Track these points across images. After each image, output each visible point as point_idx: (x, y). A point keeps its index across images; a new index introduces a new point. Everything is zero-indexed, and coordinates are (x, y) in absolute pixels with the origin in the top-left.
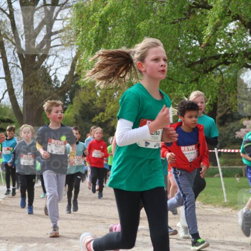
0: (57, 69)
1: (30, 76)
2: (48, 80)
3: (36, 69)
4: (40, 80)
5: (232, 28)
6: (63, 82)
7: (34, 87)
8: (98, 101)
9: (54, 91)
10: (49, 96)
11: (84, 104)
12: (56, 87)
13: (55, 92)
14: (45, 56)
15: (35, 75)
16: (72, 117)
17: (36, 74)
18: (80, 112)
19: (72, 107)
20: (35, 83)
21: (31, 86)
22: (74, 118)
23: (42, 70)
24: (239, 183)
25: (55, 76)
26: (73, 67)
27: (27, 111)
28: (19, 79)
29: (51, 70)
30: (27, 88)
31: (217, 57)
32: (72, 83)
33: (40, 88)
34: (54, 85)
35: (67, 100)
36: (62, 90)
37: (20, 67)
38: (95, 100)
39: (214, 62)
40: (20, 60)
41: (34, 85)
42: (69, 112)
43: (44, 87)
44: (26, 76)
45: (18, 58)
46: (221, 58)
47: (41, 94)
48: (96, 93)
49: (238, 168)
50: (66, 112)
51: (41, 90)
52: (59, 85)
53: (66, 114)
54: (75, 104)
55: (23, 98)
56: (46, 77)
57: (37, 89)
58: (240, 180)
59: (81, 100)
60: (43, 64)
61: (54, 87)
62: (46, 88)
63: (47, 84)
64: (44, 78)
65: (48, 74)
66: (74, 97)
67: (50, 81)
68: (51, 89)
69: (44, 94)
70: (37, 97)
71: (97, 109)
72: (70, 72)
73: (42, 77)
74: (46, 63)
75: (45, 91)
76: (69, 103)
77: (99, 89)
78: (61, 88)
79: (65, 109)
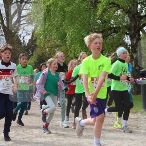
0: (24, 37)
1: (10, 40)
2: (19, 43)
3: (13, 36)
4: (15, 43)
5: (118, 13)
6: (28, 44)
8: (47, 53)
10: (20, 51)
11: (39, 55)
12: (24, 46)
13: (23, 49)
16: (33, 63)
17: (13, 39)
18: (37, 59)
19: (33, 57)
22: (34, 63)
23: (16, 37)
25: (24, 40)
26: (33, 36)
28: (4, 42)
29: (21, 37)
31: (110, 29)
32: (33, 44)
33: (15, 47)
34: (23, 45)
35: (30, 53)
36: (27, 48)
37: (4, 36)
38: (45, 53)
39: (109, 32)
40: (4, 32)
42: (31, 59)
44: (7, 41)
45: (3, 31)
47: (16, 50)
48: (46, 50)
50: (30, 60)
52: (26, 45)
53: (30, 61)
54: (34, 55)
59: (37, 53)
60: (17, 34)
62: (18, 47)
63: (19, 45)
65: (19, 39)
66: (34, 52)
67: (20, 43)
68: (21, 47)
69: (18, 50)
70: (13, 52)
71: (46, 58)
72: (31, 38)
73: (16, 41)
74: (18, 33)
75: (18, 49)
76: (31, 55)
77: (48, 47)
78: (27, 47)
79: (29, 58)
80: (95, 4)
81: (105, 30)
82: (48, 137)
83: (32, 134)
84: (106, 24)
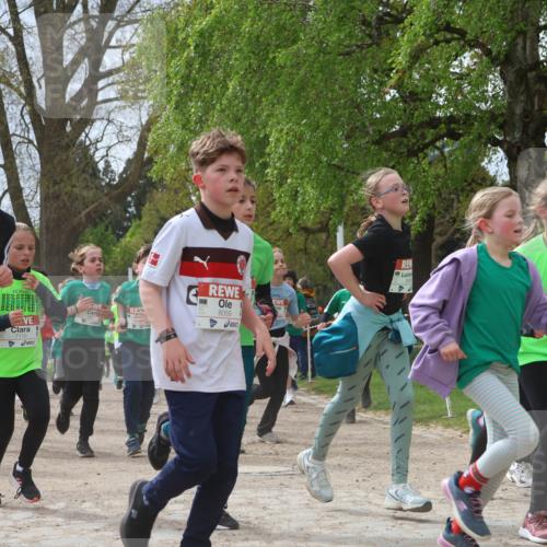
0: (109, 148)
1: (55, 161)
2: (90, 171)
3: (68, 147)
4: (76, 169)
5: (465, 64)
6: (121, 175)
7: (62, 184)
9: (103, 191)
10: (93, 203)
11: (162, 219)
12: (108, 184)
13: (106, 195)
14: (87, 122)
15: (66, 160)
17: (68, 156)
19: (139, 226)
20: (65, 177)
21: (56, 183)
23: (79, 151)
25: (107, 162)
26: (142, 144)
27: (47, 232)
28: (32, 167)
29: (97, 149)
30: (48, 187)
31: (434, 123)
32: (140, 178)
33: (74, 186)
34: (103, 180)
35: (130, 210)
36: (120, 190)
37: (35, 143)
39: (430, 134)
40: (35, 129)
41: (62, 180)
42: (133, 234)
43: (84, 185)
44: (47, 163)
45: (30, 126)
46: (443, 125)
47: (77, 199)
50: (128, 234)
51: (76, 190)
52: (114, 180)
53: (128, 239)
54: (145, 219)
55: (41, 206)
56: (87, 165)
57: (69, 188)
59: (158, 211)
60: (82, 137)
61: (103, 184)
62: (87, 187)
63: (88, 177)
64: (84, 164)
65: (92, 157)
66: (143, 205)
67: (95, 171)
68: (97, 188)
69: (84, 198)
70: (68, 204)
72: (136, 154)
73: (78, 164)
74: (87, 136)
75: (85, 193)
76: (135, 216)
78: (117, 186)
79: (126, 230)
80: (377, 29)
81: (411, 127)
84: (418, 103)
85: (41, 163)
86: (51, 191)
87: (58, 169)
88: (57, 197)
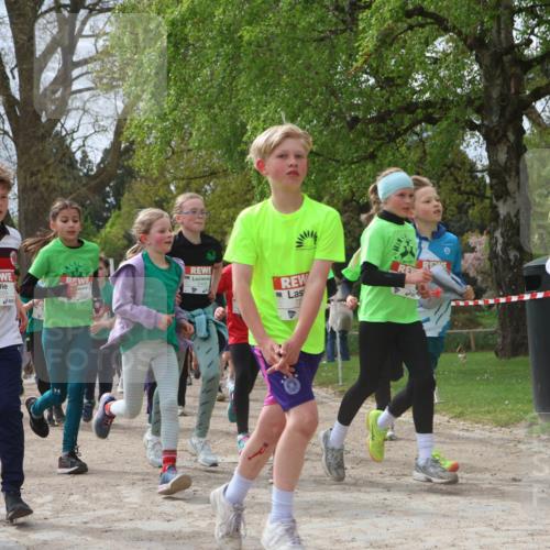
0: (86, 138)
1: (32, 152)
2: (68, 161)
3: (43, 138)
4: (52, 161)
5: (440, 48)
6: (99, 164)
7: (39, 175)
8: (172, 202)
9: (81, 182)
10: (71, 193)
12: (86, 175)
13: (84, 185)
15: (42, 151)
16: (120, 236)
17: (44, 147)
19: (118, 216)
20: (42, 168)
21: (32, 174)
22: (124, 236)
23: (55, 142)
24: (464, 365)
25: (84, 152)
26: (118, 133)
27: (26, 223)
28: (9, 159)
29: (73, 140)
30: (25, 178)
31: (410, 108)
32: (119, 166)
33: (51, 177)
34: (80, 170)
35: (109, 200)
36: (98, 180)
37: (11, 134)
38: (167, 200)
39: (407, 119)
40: (10, 120)
41: (38, 171)
42: (113, 224)
43: (60, 175)
44: (23, 154)
45: (5, 117)
46: (419, 111)
47: (55, 189)
48: (169, 187)
49: (461, 333)
50: (108, 225)
51: (54, 181)
52: (92, 170)
53: (108, 229)
54: (124, 209)
55: (19, 197)
56: (64, 155)
57: (46, 179)
58: (465, 358)
59: (137, 201)
60: (58, 127)
61: (81, 174)
62: (65, 177)
63: (66, 169)
64: (60, 156)
65: (68, 148)
66: (122, 195)
67: (72, 163)
68: (75, 179)
69: (62, 189)
70: (46, 195)
72: (113, 144)
73: (55, 155)
74: (63, 126)
75: (63, 184)
76: (114, 207)
77: (175, 178)
78: (96, 176)
79: (106, 220)
80: (351, 15)
81: (389, 112)
82: (177, 517)
83: (117, 507)
84: (394, 88)
85: (18, 155)
86: (29, 182)
87: (35, 160)
88: (36, 188)
